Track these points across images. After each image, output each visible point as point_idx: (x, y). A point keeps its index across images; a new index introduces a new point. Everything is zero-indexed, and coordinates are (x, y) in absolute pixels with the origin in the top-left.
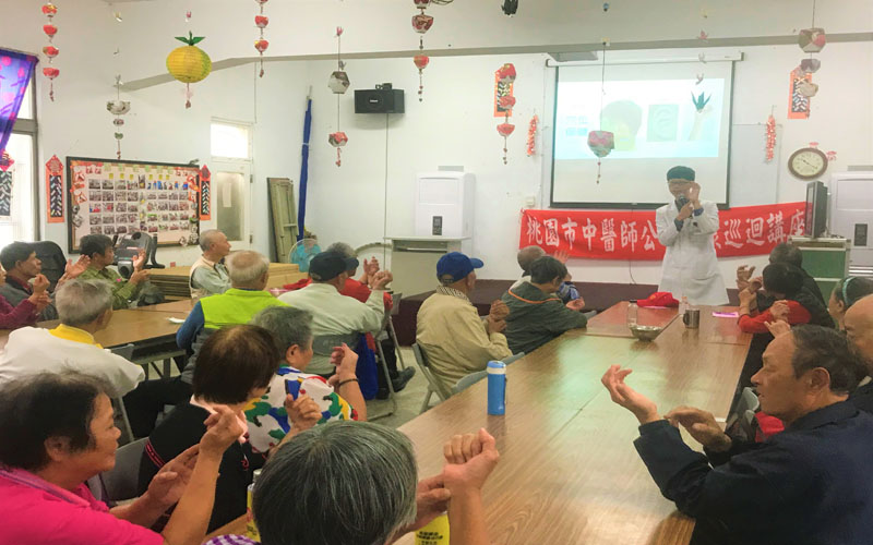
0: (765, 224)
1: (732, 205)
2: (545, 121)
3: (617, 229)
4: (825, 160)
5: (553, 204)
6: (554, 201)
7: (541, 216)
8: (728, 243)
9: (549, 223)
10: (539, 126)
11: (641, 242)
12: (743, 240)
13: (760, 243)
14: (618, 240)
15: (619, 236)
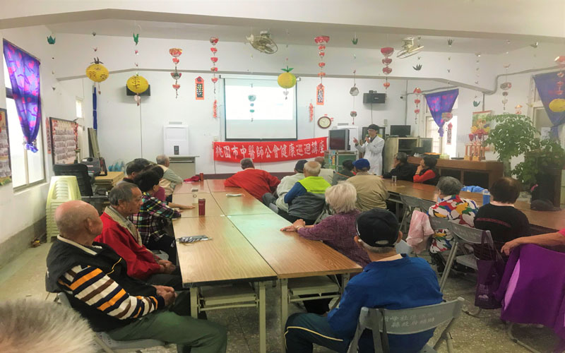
0: (311, 146)
1: (298, 139)
2: (220, 103)
3: (255, 150)
4: (330, 121)
5: (226, 140)
6: (227, 138)
7: (222, 145)
8: (298, 154)
9: (225, 147)
10: (217, 104)
11: (265, 155)
12: (303, 153)
13: (309, 154)
14: (256, 154)
15: (256, 152)
